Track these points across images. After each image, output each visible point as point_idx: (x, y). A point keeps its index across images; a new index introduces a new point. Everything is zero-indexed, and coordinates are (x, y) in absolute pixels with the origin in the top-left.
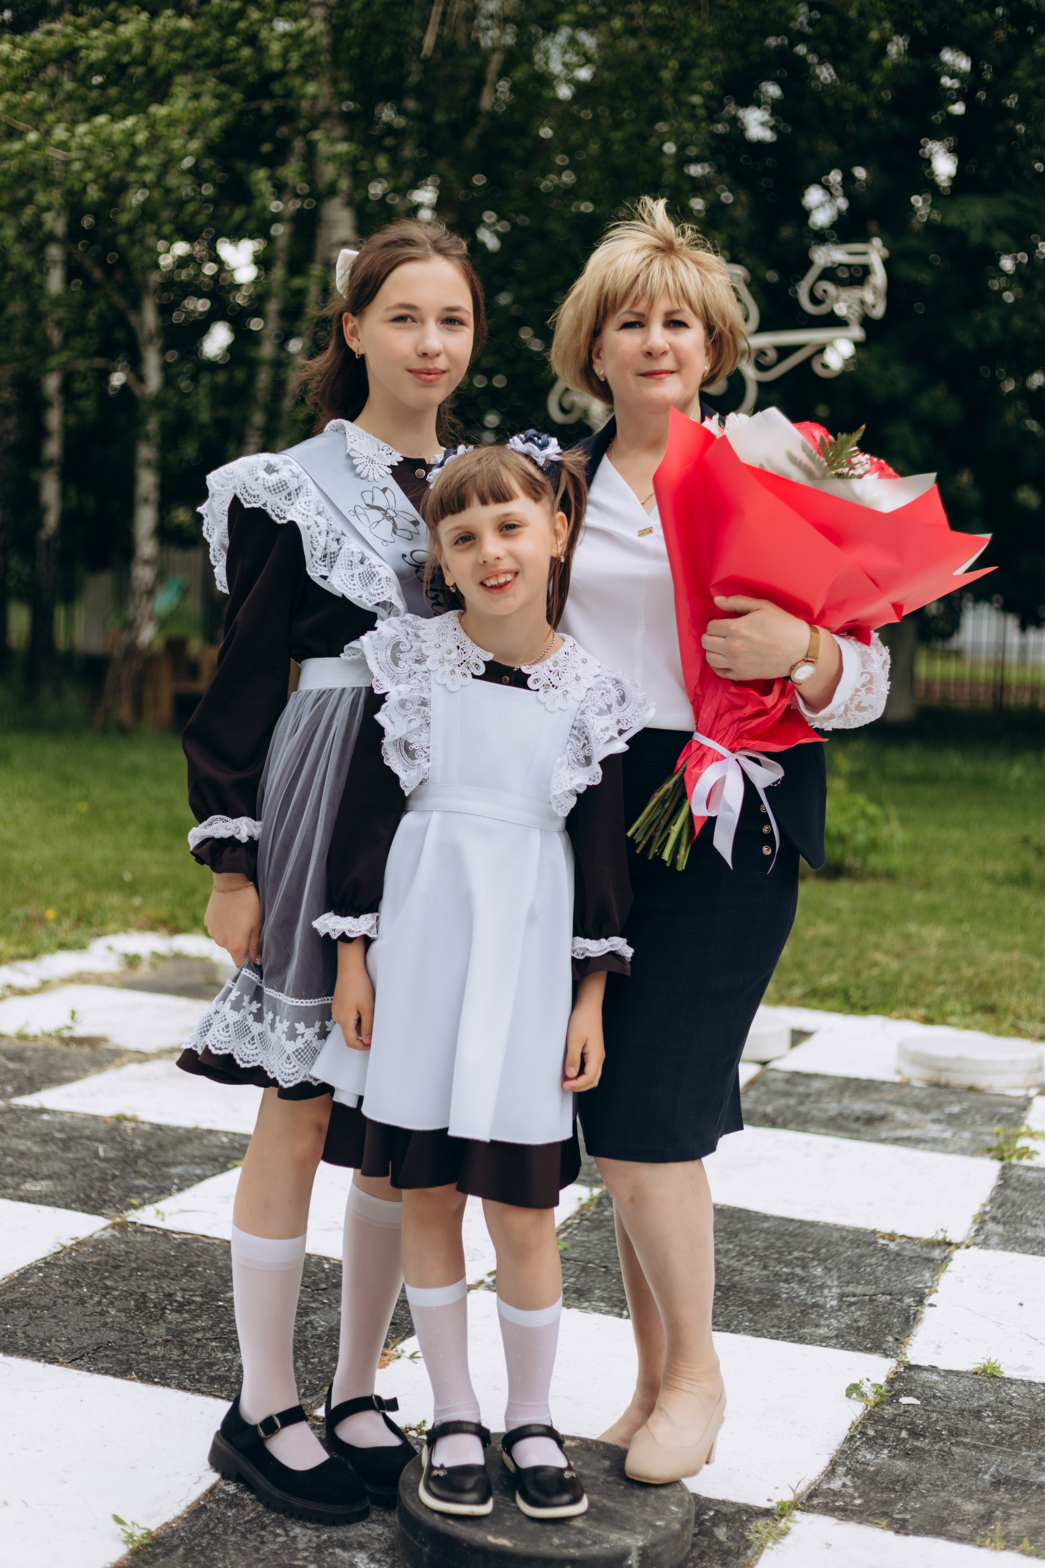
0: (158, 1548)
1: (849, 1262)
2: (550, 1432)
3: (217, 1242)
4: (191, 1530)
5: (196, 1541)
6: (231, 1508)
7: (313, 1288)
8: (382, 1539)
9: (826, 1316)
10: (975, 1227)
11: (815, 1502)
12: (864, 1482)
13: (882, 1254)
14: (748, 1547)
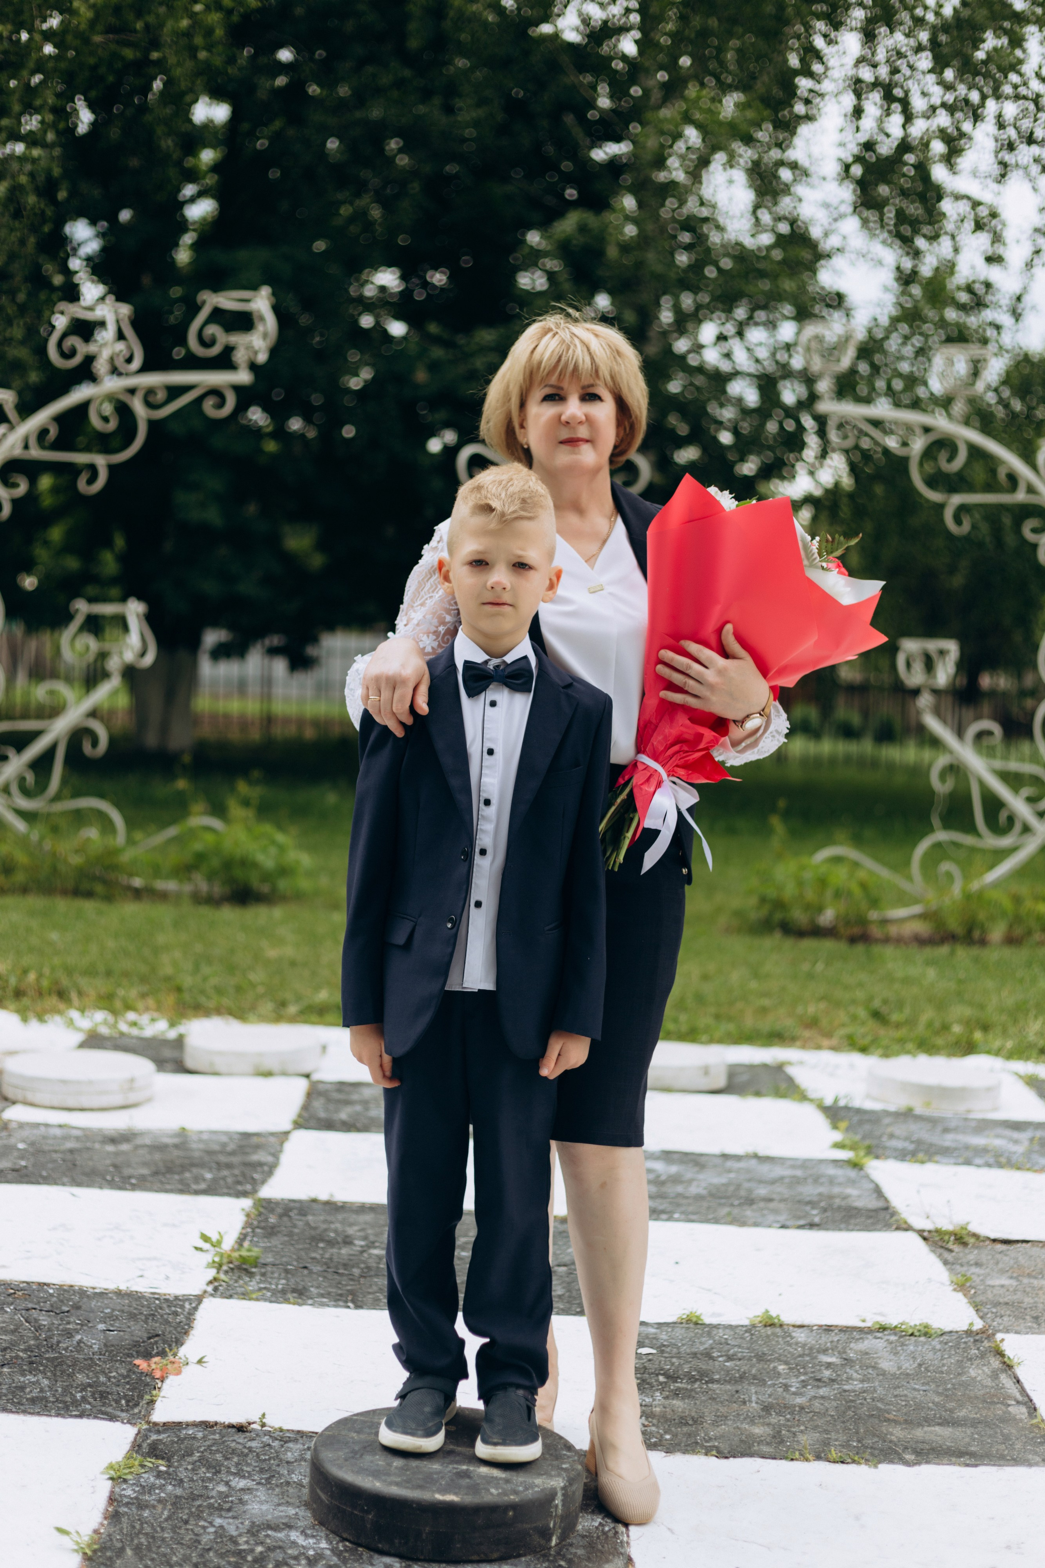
0: (107, 1552)
4: (122, 1533)
6: (144, 1510)
7: (57, 1311)
12: (659, 1422)
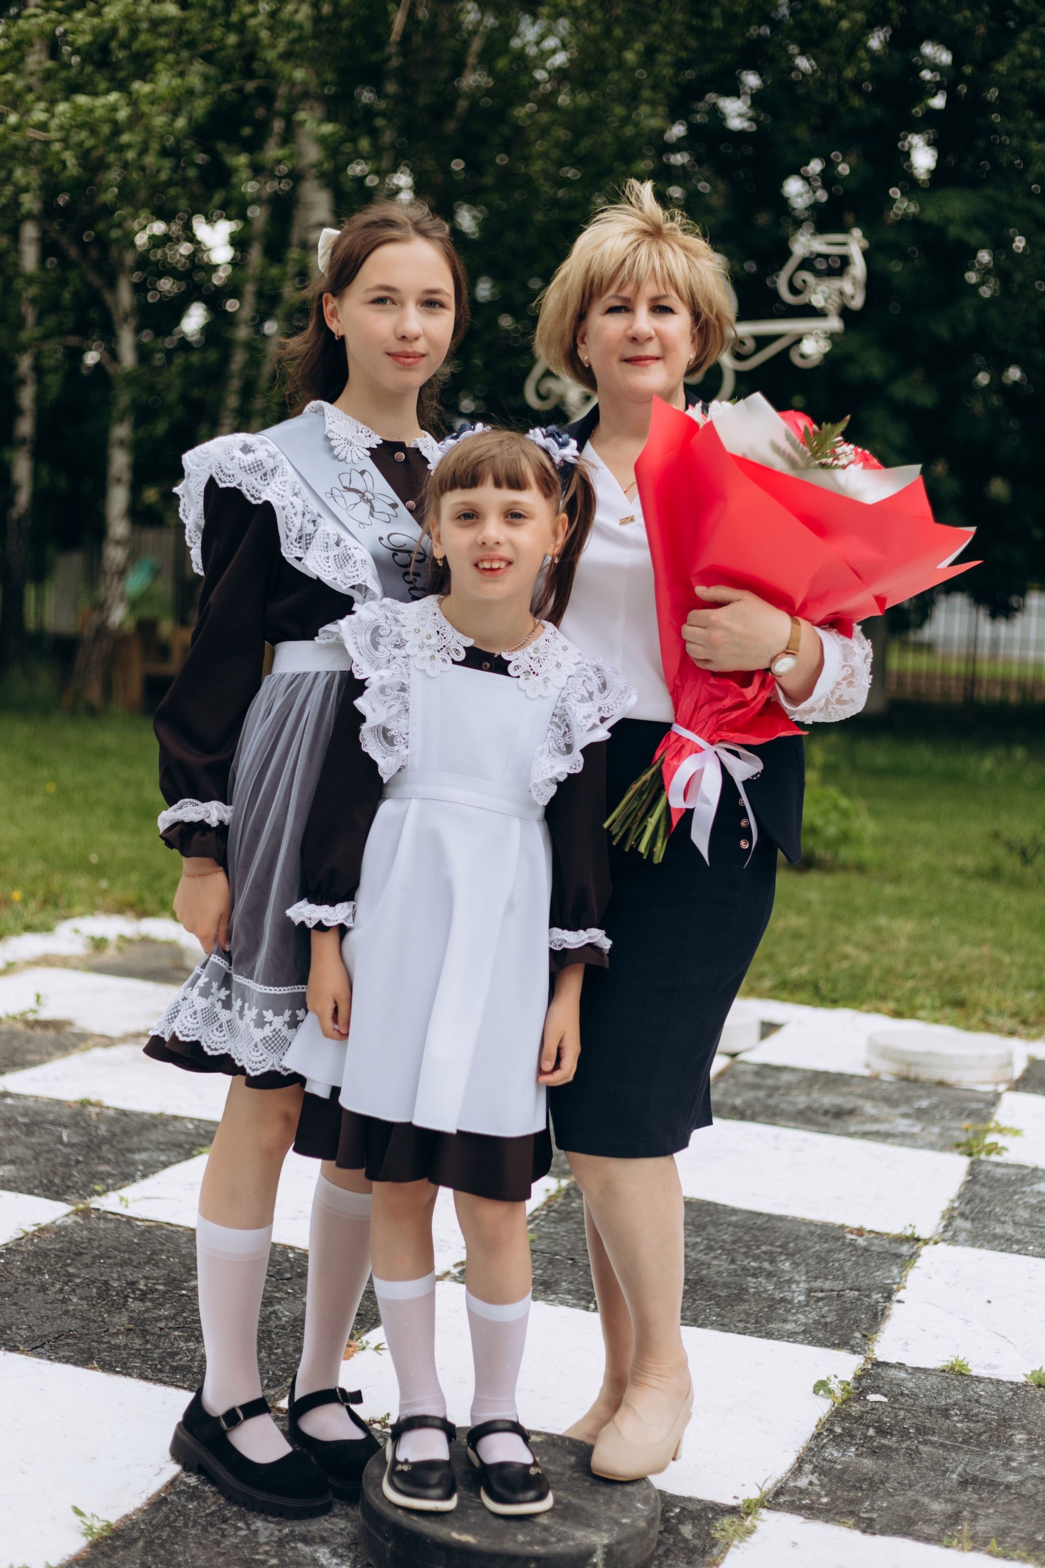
0: (118, 1540)
1: (817, 1257)
2: (515, 1428)
3: (181, 1229)
4: (151, 1522)
5: (156, 1534)
6: (192, 1501)
7: (278, 1277)
8: (345, 1533)
9: (794, 1311)
10: (944, 1223)
11: (782, 1500)
12: (830, 1480)
13: (850, 1249)
14: (714, 1546)
